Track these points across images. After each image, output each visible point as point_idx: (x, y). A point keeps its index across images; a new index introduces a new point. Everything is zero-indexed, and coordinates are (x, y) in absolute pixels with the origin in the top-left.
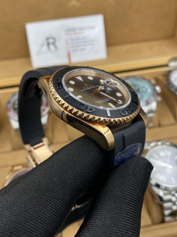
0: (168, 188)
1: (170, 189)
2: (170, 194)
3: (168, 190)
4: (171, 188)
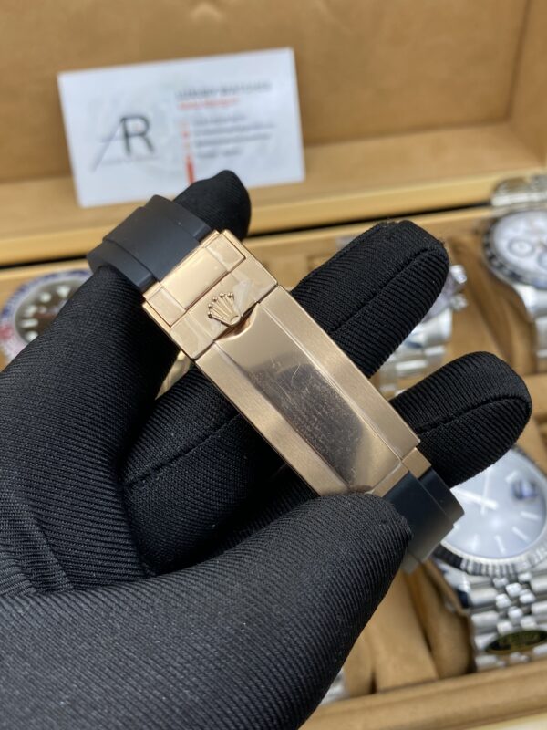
2: (491, 585)
3: (486, 575)
4: (494, 569)
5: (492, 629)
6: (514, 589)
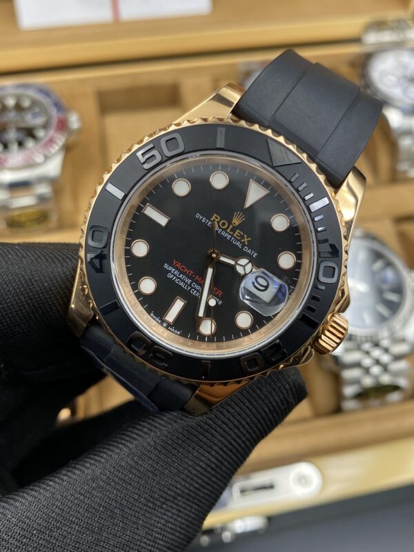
0: (356, 336)
1: (358, 338)
2: (359, 348)
3: (355, 340)
4: (361, 337)
5: (357, 382)
6: (376, 353)
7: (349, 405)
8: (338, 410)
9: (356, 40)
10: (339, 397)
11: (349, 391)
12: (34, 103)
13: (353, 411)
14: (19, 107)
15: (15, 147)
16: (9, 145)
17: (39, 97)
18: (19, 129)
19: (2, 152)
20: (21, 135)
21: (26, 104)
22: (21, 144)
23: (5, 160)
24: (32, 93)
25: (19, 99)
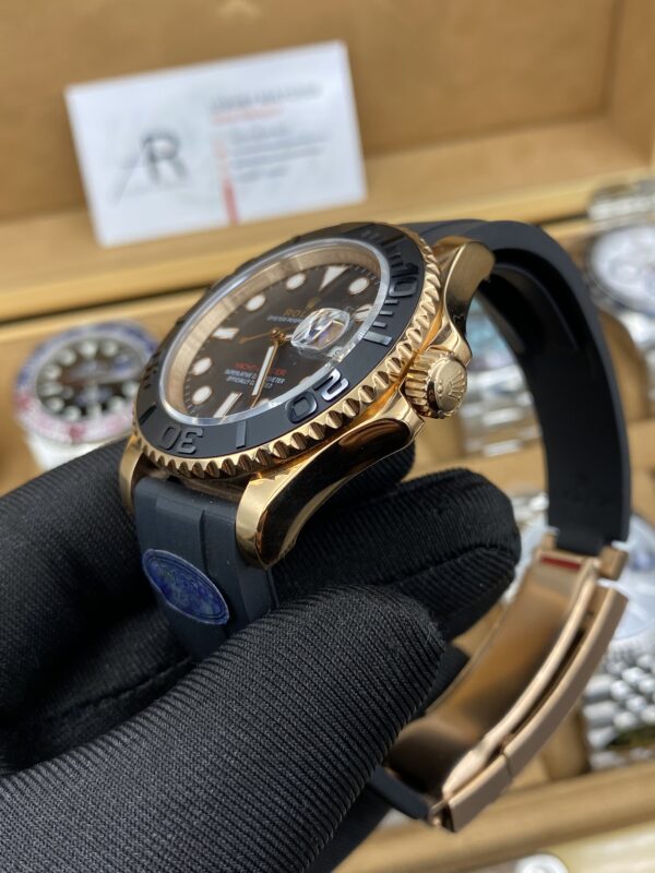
2: (605, 671)
5: (608, 722)
6: (632, 674)
7: (601, 759)
8: (586, 769)
9: (581, 216)
10: (585, 749)
11: (597, 737)
12: (122, 348)
13: (608, 769)
14: (100, 356)
15: (96, 411)
16: (89, 411)
17: (129, 340)
18: (102, 386)
19: (79, 421)
20: (106, 394)
21: (111, 350)
22: (105, 407)
23: (83, 432)
24: (117, 335)
25: (100, 345)
